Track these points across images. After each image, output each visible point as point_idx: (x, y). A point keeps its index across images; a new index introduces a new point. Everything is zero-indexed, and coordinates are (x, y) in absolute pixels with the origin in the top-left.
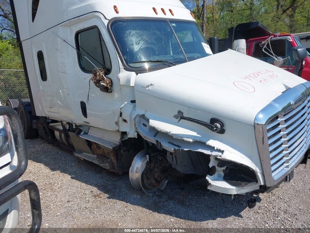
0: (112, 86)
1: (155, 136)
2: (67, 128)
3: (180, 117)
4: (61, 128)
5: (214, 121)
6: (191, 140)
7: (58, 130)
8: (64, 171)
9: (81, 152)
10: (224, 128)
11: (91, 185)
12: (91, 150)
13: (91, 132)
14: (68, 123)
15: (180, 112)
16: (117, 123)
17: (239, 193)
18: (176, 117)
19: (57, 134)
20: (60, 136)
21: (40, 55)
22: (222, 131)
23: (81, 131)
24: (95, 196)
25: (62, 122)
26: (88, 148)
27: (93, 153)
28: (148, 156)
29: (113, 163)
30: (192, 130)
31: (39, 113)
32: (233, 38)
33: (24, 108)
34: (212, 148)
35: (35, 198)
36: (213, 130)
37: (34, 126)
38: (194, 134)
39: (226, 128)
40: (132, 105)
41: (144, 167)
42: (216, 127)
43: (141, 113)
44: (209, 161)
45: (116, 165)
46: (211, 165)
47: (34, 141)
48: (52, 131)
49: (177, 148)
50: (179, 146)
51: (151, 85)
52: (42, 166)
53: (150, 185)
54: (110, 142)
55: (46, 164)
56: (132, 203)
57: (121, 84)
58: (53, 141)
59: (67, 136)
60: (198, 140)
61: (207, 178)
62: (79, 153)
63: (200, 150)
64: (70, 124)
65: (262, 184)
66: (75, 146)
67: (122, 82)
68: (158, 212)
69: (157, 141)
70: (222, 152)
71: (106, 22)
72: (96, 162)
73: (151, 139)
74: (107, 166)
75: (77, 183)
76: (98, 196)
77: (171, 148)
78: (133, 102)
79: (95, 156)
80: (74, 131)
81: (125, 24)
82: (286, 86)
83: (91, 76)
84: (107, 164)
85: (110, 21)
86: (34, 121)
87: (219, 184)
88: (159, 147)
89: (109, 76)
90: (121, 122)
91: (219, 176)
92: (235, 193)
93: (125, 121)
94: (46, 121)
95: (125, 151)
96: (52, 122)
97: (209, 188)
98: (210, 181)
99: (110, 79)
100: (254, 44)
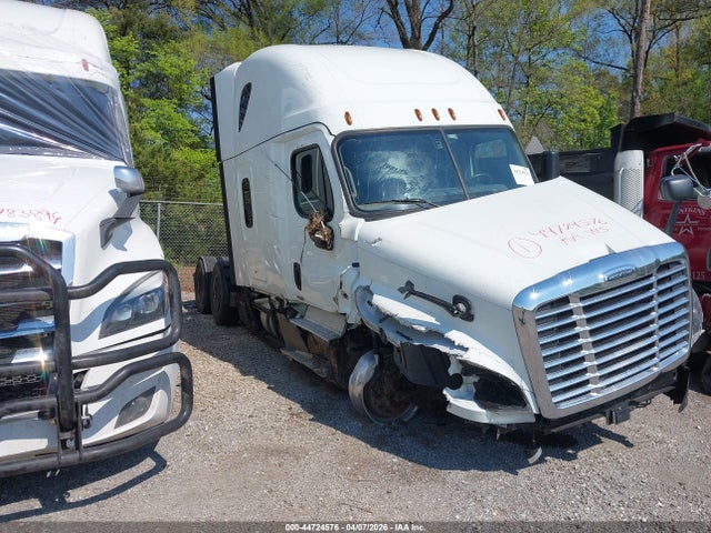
0: (332, 239)
1: (381, 321)
2: (277, 305)
3: (408, 291)
4: (268, 306)
5: (458, 299)
6: (423, 329)
7: (265, 311)
8: (260, 377)
9: (292, 348)
10: (472, 312)
11: (294, 400)
12: (307, 345)
13: (309, 316)
14: (277, 298)
15: (409, 284)
16: (335, 299)
17: (493, 421)
18: (401, 290)
19: (263, 316)
20: (268, 320)
21: (246, 185)
22: (469, 317)
23: (296, 313)
24: (292, 415)
25: (269, 296)
26: (302, 343)
27: (309, 351)
28: (376, 357)
29: (332, 369)
30: (429, 314)
31: (240, 280)
32: (620, 147)
33: (221, 271)
34: (450, 343)
35: (187, 377)
36: (454, 315)
37: (233, 304)
38: (431, 320)
39: (476, 311)
40: (355, 271)
41: (371, 375)
42: (458, 310)
43: (364, 285)
44: (448, 364)
45: (336, 371)
46: (452, 371)
47: (231, 329)
48: (256, 312)
49: (405, 341)
50: (408, 339)
51: (380, 239)
52: (230, 367)
53: (381, 407)
54: (330, 332)
55: (237, 365)
56: (345, 432)
57: (343, 236)
58: (258, 331)
59: (276, 322)
60: (434, 329)
61: (445, 392)
62: (289, 350)
63: (436, 346)
64: (280, 300)
65: (535, 412)
66: (285, 338)
67: (344, 233)
68: (379, 449)
69: (381, 330)
70: (466, 349)
71: (330, 139)
72: (309, 365)
73: (374, 326)
74: (323, 372)
75: (274, 395)
76: (298, 415)
77: (397, 341)
78: (356, 265)
79: (311, 356)
80: (284, 311)
81: (360, 141)
82: (609, 249)
83: (306, 222)
84: (324, 370)
85: (336, 137)
86: (233, 294)
87: (464, 405)
88: (382, 339)
89: (330, 224)
90: (341, 298)
91: (469, 392)
92: (486, 421)
93: (345, 296)
94: (249, 294)
95: (353, 349)
96: (259, 298)
97: (448, 410)
98: (449, 398)
99: (330, 228)
100: (665, 159)
